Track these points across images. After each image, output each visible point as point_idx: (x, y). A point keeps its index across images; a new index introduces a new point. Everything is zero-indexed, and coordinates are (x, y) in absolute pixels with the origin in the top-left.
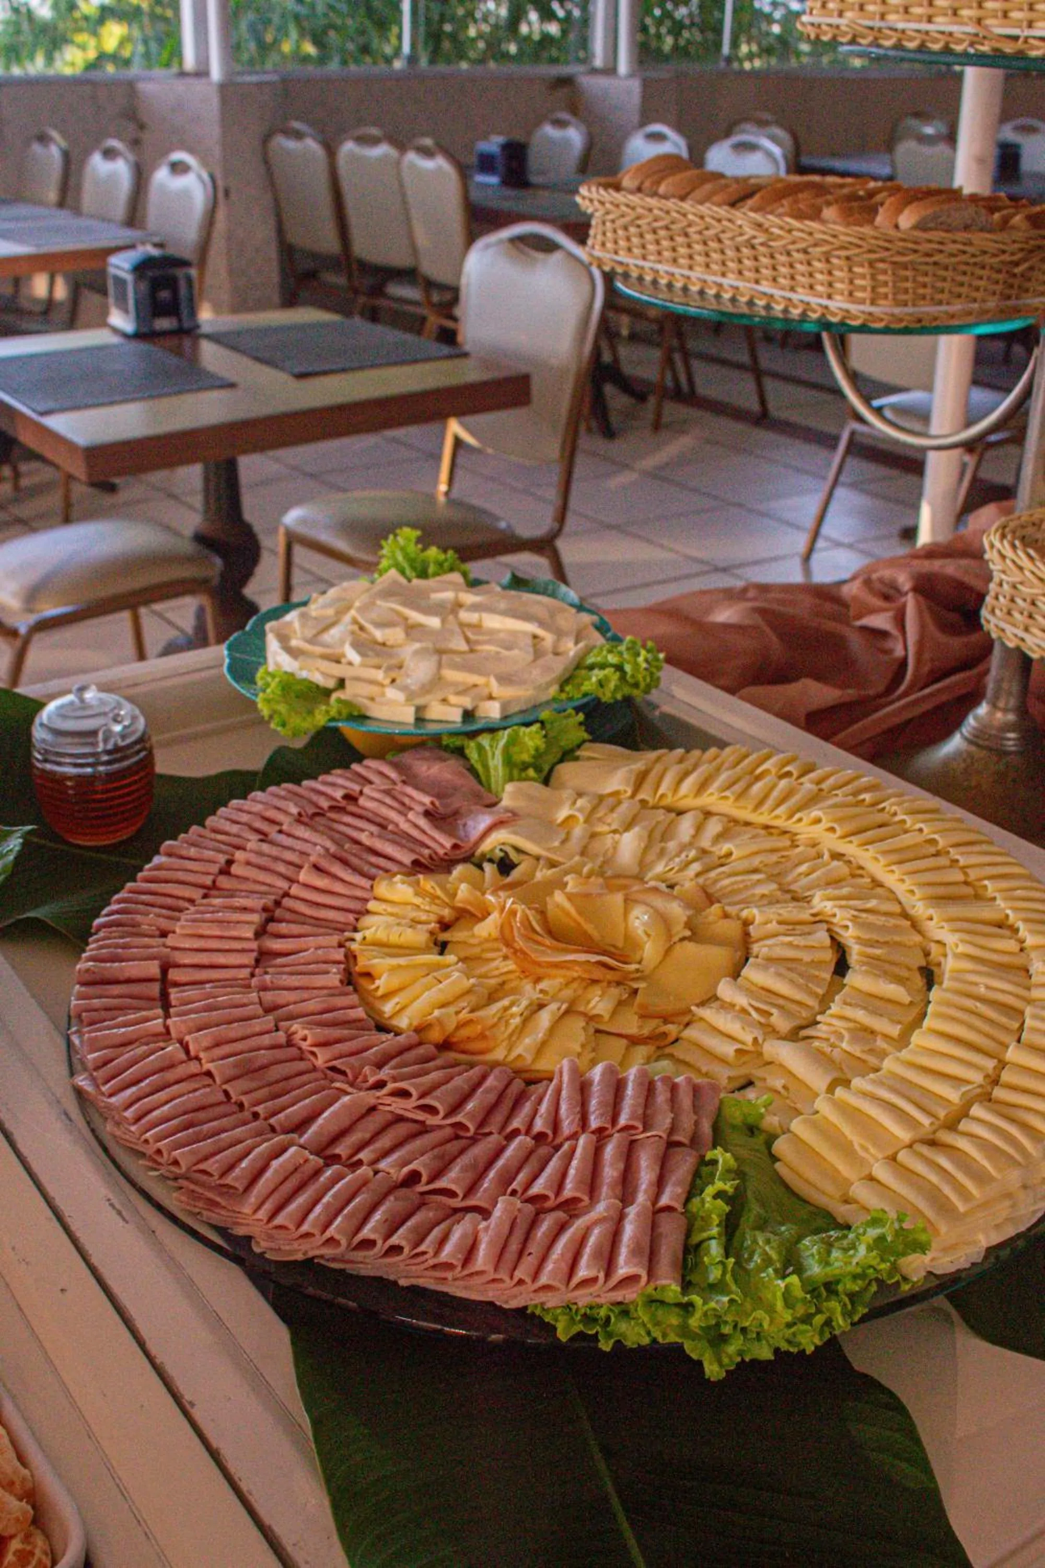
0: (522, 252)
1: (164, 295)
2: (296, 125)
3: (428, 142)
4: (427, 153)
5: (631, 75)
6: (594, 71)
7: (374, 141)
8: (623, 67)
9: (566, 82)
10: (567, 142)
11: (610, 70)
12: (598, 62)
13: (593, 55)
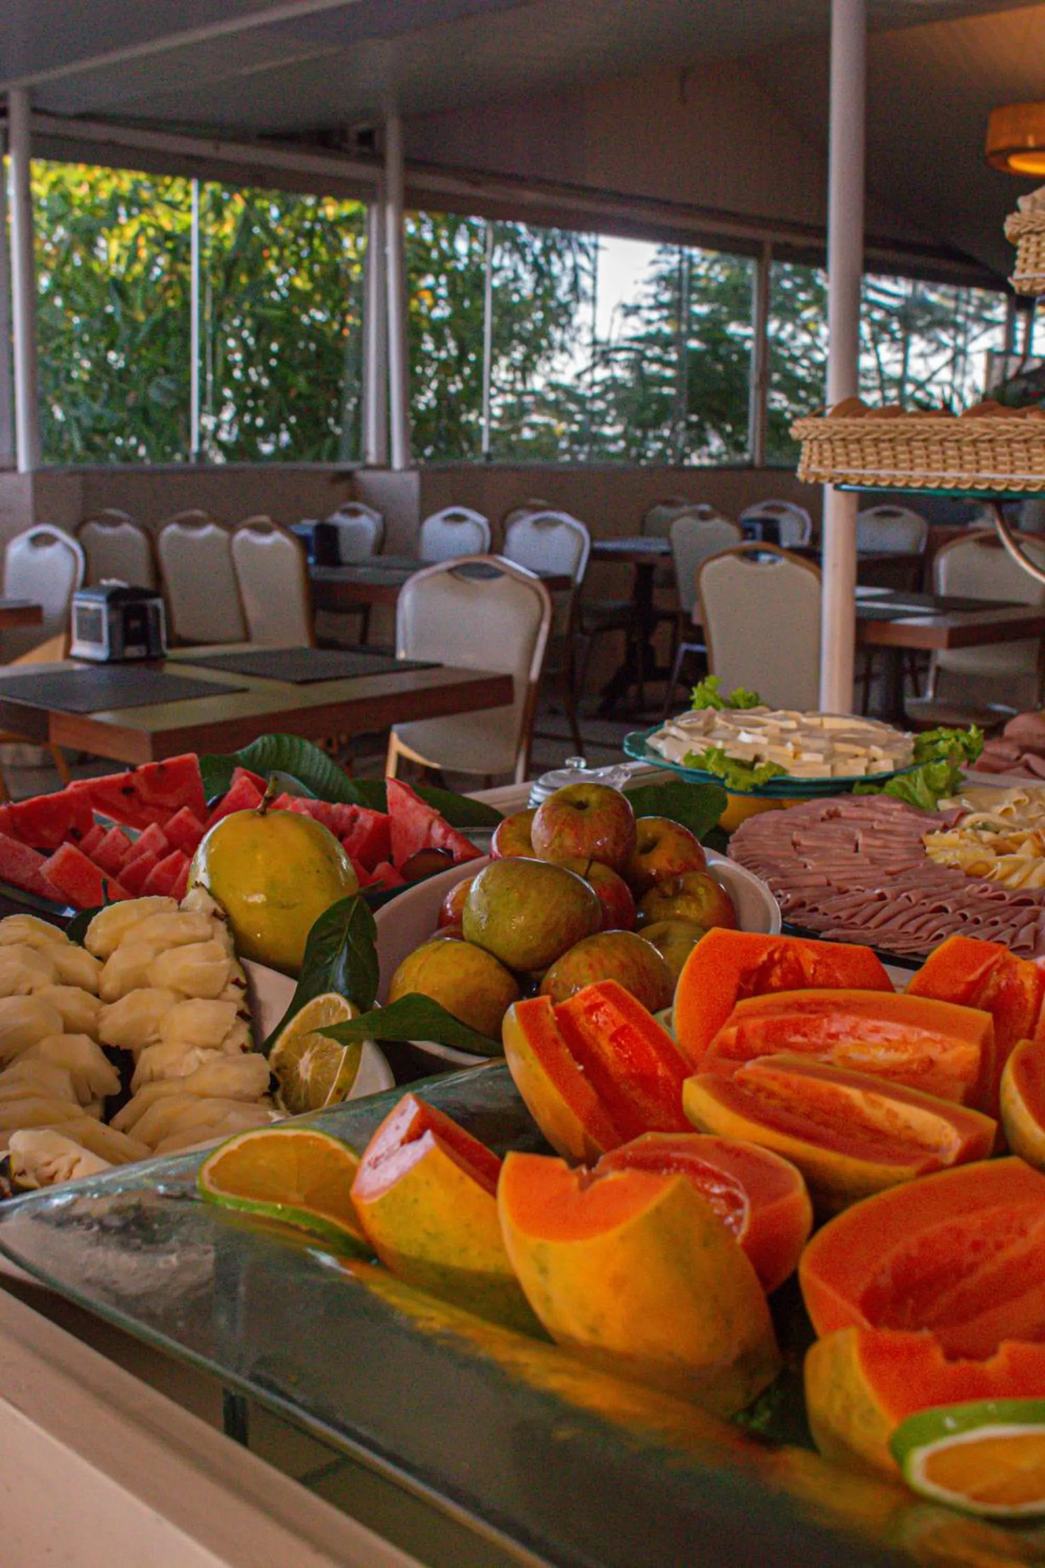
0: (460, 580)
1: (135, 624)
2: (112, 512)
3: (264, 519)
4: (263, 530)
5: (408, 468)
6: (368, 467)
7: (197, 523)
8: (397, 462)
9: (347, 476)
10: (361, 530)
11: (386, 466)
12: (372, 459)
13: (367, 453)
